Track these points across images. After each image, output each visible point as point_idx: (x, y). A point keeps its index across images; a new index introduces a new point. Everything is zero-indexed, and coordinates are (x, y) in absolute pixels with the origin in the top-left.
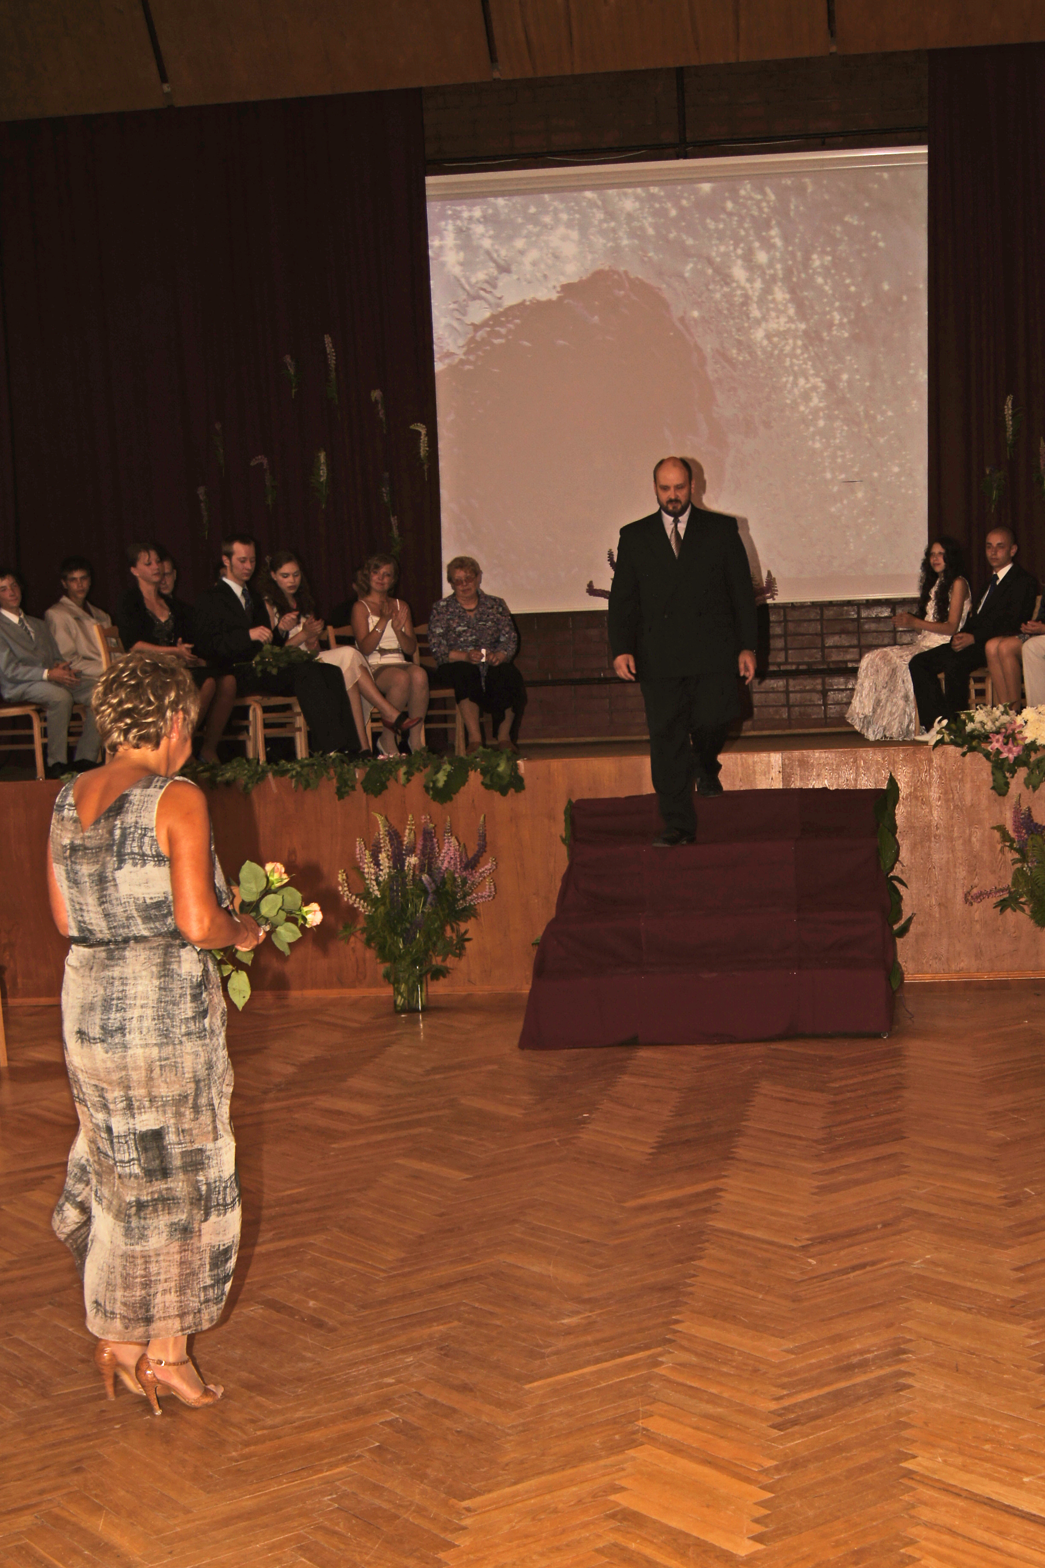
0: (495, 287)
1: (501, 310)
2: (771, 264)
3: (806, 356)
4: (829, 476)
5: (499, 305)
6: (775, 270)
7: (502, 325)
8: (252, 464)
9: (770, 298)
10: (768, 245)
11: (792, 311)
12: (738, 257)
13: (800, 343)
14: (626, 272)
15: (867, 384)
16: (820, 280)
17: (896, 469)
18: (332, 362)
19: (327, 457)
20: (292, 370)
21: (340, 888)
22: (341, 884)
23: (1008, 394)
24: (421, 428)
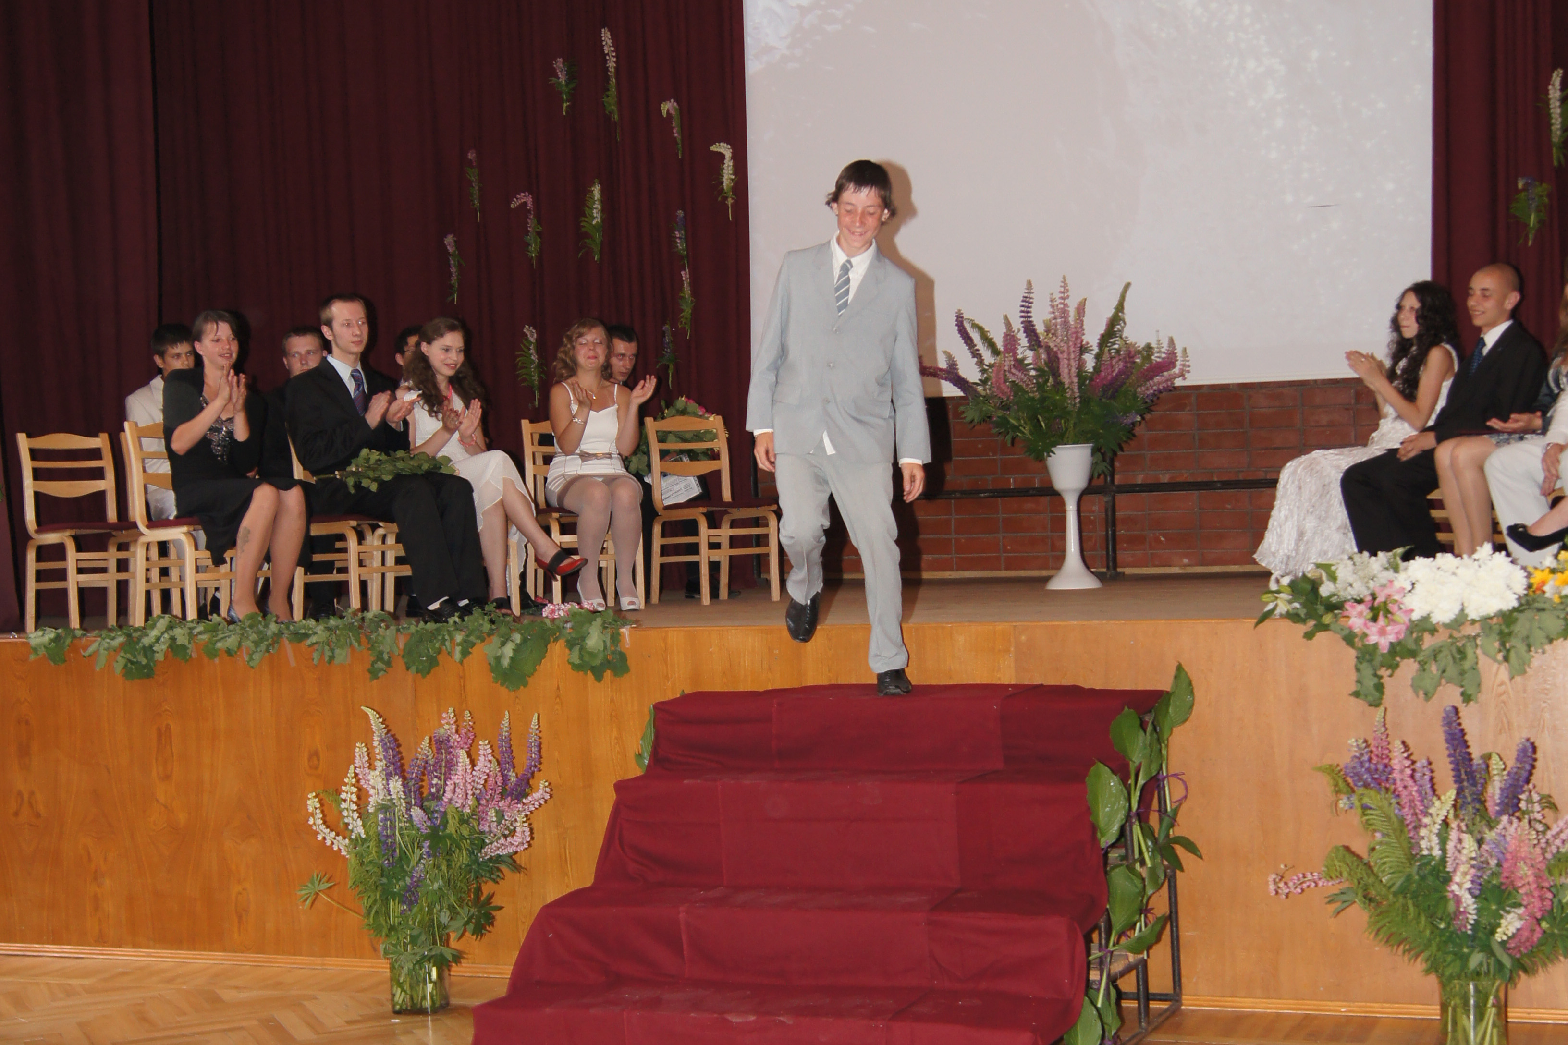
3: (1257, 27)
4: (1289, 198)
7: (837, 5)
8: (513, 206)
13: (1248, 9)
15: (1347, 63)
17: (1390, 186)
18: (611, 64)
19: (603, 192)
20: (562, 78)
21: (311, 821)
22: (312, 815)
23: (1554, 68)
24: (725, 149)
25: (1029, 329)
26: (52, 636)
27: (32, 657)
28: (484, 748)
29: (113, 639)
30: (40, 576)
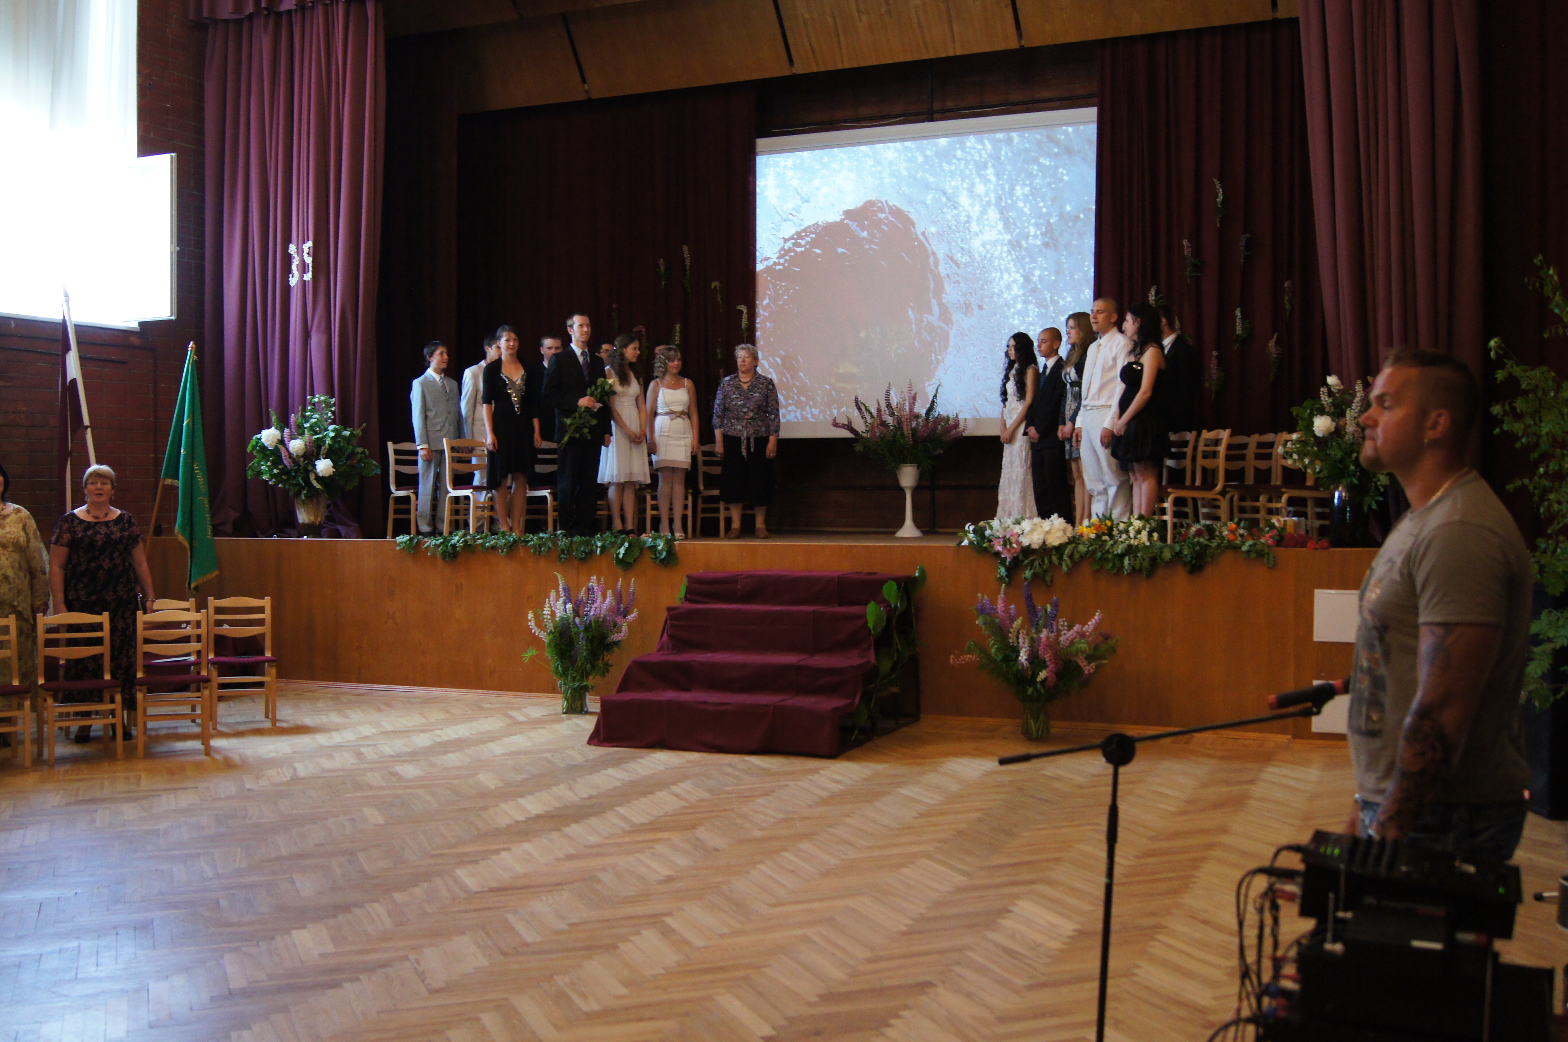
0: (799, 212)
1: (803, 228)
2: (987, 195)
3: (1010, 258)
5: (800, 225)
6: (990, 198)
7: (802, 238)
9: (985, 217)
10: (986, 181)
11: (1000, 226)
12: (964, 189)
13: (1005, 249)
14: (886, 201)
15: (1053, 278)
16: (1021, 204)
18: (688, 263)
19: (681, 328)
20: (662, 268)
21: (529, 623)
22: (530, 621)
23: (1152, 285)
24: (743, 308)
25: (889, 406)
26: (408, 538)
27: (398, 548)
28: (609, 592)
29: (437, 540)
30: (396, 512)
